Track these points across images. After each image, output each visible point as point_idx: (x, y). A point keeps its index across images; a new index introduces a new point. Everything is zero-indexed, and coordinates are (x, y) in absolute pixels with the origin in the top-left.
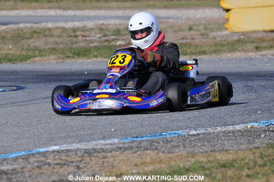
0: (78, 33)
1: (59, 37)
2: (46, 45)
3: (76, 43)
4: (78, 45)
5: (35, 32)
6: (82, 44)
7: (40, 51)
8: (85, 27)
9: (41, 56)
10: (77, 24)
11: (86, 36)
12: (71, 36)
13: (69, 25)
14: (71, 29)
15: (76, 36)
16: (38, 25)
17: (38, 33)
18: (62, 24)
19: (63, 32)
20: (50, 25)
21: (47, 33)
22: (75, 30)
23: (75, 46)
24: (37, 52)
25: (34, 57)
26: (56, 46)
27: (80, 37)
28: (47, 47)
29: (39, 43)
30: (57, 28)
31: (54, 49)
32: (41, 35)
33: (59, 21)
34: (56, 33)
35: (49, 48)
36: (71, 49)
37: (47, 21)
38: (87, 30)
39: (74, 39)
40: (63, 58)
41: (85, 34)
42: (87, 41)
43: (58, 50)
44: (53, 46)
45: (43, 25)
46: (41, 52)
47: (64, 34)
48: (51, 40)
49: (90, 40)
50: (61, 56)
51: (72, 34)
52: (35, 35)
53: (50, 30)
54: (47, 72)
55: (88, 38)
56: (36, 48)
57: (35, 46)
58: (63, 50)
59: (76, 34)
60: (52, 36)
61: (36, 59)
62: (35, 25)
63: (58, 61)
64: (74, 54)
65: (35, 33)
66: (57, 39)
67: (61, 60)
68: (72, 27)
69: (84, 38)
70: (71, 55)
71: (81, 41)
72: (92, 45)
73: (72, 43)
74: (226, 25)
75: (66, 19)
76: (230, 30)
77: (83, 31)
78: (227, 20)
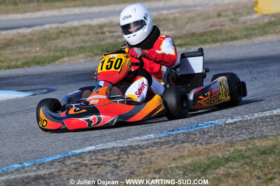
0: (105, 29)
1: (86, 35)
2: (73, 44)
3: (104, 39)
4: (106, 42)
5: (61, 32)
6: (110, 41)
7: (68, 50)
8: (111, 23)
9: (69, 56)
10: (103, 20)
11: (113, 32)
12: (97, 33)
13: (95, 22)
14: (96, 25)
15: (103, 33)
16: (63, 25)
17: (64, 33)
18: (87, 22)
19: (89, 29)
20: (76, 24)
21: (73, 32)
22: (101, 26)
23: (103, 43)
24: (65, 53)
25: (63, 57)
26: (83, 44)
27: (107, 34)
28: (75, 46)
29: (66, 42)
30: (84, 26)
31: (82, 48)
32: (68, 35)
33: (86, 18)
34: (83, 31)
35: (77, 48)
36: (99, 46)
37: (72, 20)
38: (114, 26)
39: (101, 36)
40: (92, 56)
41: (112, 29)
42: (115, 36)
43: (86, 49)
44: (81, 45)
45: (68, 24)
46: (69, 52)
47: (91, 32)
48: (78, 39)
49: (118, 36)
50: (90, 54)
51: (99, 31)
52: (62, 35)
53: (76, 28)
54: (76, 72)
55: (115, 34)
56: (63, 49)
57: (62, 47)
58: (91, 47)
59: (102, 30)
60: (79, 35)
61: (64, 59)
62: (61, 25)
63: (87, 60)
64: (103, 51)
65: (61, 33)
66: (84, 37)
67: (90, 59)
68: (98, 23)
69: (111, 34)
70: (99, 53)
71: (108, 37)
72: (120, 40)
73: (100, 40)
74: (255, 9)
75: (91, 16)
76: (259, 13)
77: (109, 27)
78: (256, 3)
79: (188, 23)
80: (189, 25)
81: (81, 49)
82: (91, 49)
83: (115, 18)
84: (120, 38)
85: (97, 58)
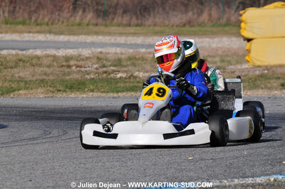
0: (72, 63)
1: (48, 67)
2: (33, 76)
3: (69, 74)
4: (71, 77)
5: (20, 60)
6: (76, 76)
7: (26, 82)
8: (80, 55)
9: (26, 88)
10: (70, 52)
11: (81, 67)
12: (62, 66)
13: (61, 53)
14: (63, 57)
15: (69, 67)
16: (24, 52)
17: (24, 61)
18: (52, 52)
19: (53, 61)
20: (38, 52)
21: (35, 62)
22: (68, 59)
24: (22, 84)
25: (19, 90)
26: (45, 77)
27: (74, 68)
28: (35, 78)
29: (25, 73)
30: (48, 56)
31: (42, 81)
32: (28, 64)
33: (49, 47)
34: (46, 61)
35: (37, 80)
36: (62, 80)
37: (35, 48)
38: (83, 60)
39: (67, 70)
40: (53, 92)
41: (79, 64)
42: (82, 72)
43: (47, 82)
44: (40, 78)
45: (30, 52)
46: (27, 85)
47: (55, 63)
48: (39, 70)
49: (86, 71)
50: (51, 89)
51: (64, 64)
52: (21, 64)
53: (38, 58)
54: (34, 108)
55: (83, 69)
56: (21, 80)
57: (19, 77)
58: (53, 82)
59: (68, 63)
60: (40, 65)
61: (21, 92)
62: (20, 52)
63: (46, 95)
64: (67, 87)
65: (20, 62)
66: (47, 69)
67: (51, 95)
68: (64, 55)
69: (78, 69)
70: (62, 89)
71: (74, 72)
72: (88, 77)
73: (64, 74)
74: (247, 58)
75: (58, 46)
76: (251, 64)
77: (77, 60)
78: (249, 51)
81: (42, 83)
82: (53, 84)
83: (84, 50)
84: (88, 74)
85: (59, 95)
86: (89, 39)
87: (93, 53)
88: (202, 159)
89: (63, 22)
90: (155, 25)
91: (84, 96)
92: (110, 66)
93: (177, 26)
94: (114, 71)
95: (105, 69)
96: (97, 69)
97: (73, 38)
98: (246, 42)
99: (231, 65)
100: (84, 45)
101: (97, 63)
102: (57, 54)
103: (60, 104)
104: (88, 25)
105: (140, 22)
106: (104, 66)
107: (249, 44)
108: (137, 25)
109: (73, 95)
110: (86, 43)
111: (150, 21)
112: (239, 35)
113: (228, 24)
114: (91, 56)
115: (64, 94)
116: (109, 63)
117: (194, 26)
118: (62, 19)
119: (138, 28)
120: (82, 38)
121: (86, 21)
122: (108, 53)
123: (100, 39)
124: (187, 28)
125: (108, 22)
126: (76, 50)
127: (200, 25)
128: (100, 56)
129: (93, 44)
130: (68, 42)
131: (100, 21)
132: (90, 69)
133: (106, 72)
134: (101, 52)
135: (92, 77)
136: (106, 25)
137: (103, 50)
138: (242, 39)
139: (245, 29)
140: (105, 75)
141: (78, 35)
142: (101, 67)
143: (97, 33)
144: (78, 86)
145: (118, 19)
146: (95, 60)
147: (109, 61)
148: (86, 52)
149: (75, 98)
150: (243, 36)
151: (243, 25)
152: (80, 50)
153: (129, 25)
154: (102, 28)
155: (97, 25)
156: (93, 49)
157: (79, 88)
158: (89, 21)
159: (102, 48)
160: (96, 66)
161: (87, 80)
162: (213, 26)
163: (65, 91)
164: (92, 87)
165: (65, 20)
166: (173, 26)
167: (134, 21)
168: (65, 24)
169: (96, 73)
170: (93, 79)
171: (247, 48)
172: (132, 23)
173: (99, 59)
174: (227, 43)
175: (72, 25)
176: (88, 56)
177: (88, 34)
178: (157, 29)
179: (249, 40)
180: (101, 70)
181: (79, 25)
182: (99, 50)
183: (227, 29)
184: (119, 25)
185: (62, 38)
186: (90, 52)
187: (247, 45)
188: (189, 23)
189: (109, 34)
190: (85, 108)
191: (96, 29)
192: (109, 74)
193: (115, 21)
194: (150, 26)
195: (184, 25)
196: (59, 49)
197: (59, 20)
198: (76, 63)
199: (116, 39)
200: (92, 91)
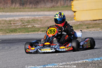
0: (12, 22)
1: (3, 24)
3: (11, 26)
4: (11, 27)
6: (13, 27)
8: (14, 20)
10: (11, 18)
11: (15, 24)
12: (8, 24)
13: (8, 19)
14: (8, 20)
15: (11, 24)
22: (10, 21)
23: (10, 28)
26: (2, 28)
27: (13, 24)
30: (3, 20)
33: (3, 17)
34: (2, 22)
36: (9, 29)
38: (16, 21)
39: (10, 25)
41: (15, 22)
43: (3, 30)
47: (6, 23)
49: (17, 25)
50: (5, 32)
51: (9, 23)
55: (16, 25)
58: (5, 30)
59: (10, 23)
60: (0, 24)
63: (3, 34)
64: (10, 31)
67: (5, 34)
68: (9, 20)
69: (14, 24)
70: (9, 32)
71: (13, 26)
72: (18, 27)
73: (9, 27)
74: (74, 18)
75: (6, 16)
76: (76, 20)
77: (14, 21)
78: (75, 16)
79: (46, 22)
80: (46, 23)
81: (1, 30)
83: (16, 18)
84: (18, 26)
85: (8, 34)
86: (18, 14)
87: (19, 18)
88: (59, 55)
89: (8, 8)
90: (41, 8)
91: (17, 34)
92: (26, 23)
93: (49, 8)
94: (27, 25)
95: (24, 24)
96: (21, 24)
97: (12, 14)
98: (74, 13)
99: (69, 21)
100: (16, 16)
101: (21, 22)
102: (6, 19)
103: (8, 37)
104: (17, 8)
105: (36, 7)
106: (23, 23)
107: (75, 13)
108: (35, 8)
109: (12, 34)
110: (16, 15)
111: (39, 6)
112: (71, 10)
113: (67, 6)
114: (19, 20)
115: (9, 34)
116: (25, 22)
117: (55, 8)
118: (7, 7)
119: (35, 9)
120: (15, 13)
121: (16, 7)
122: (25, 18)
123: (22, 13)
124: (53, 8)
125: (24, 7)
126: (13, 18)
127: (57, 7)
128: (22, 20)
129: (19, 16)
130: (10, 15)
131: (21, 7)
132: (18, 24)
133: (24, 25)
134: (22, 18)
135: (19, 27)
136: (24, 8)
137: (23, 17)
138: (72, 12)
139: (73, 8)
140: (24, 27)
141: (14, 12)
142: (22, 24)
143: (21, 11)
144: (14, 31)
145: (28, 6)
146: (20, 21)
147: (25, 21)
148: (17, 18)
149: (13, 35)
150: (72, 11)
151: (72, 6)
152: (15, 18)
153: (32, 8)
154: (22, 10)
155: (20, 8)
156: (19, 17)
157: (15, 32)
158: (17, 7)
159: (22, 16)
160: (20, 23)
161: (17, 28)
162: (62, 7)
163: (10, 33)
164: (19, 31)
165: (9, 7)
166: (47, 8)
167: (34, 6)
168: (9, 8)
169: (21, 26)
170: (19, 28)
171: (74, 15)
172: (33, 7)
173: (21, 21)
174: (67, 13)
175: (12, 9)
176: (17, 20)
177: (17, 12)
178: (42, 9)
179: (75, 12)
180: (22, 25)
181: (14, 8)
182: (21, 17)
183: (67, 8)
184: (28, 8)
185: (8, 14)
186: (18, 18)
187: (74, 14)
188: (53, 6)
189: (25, 11)
190: (17, 38)
191: (20, 10)
192: (25, 26)
193: (27, 7)
194: (39, 8)
195: (52, 7)
196: (7, 17)
197: (6, 7)
198: (13, 22)
199: (27, 13)
200: (20, 32)
